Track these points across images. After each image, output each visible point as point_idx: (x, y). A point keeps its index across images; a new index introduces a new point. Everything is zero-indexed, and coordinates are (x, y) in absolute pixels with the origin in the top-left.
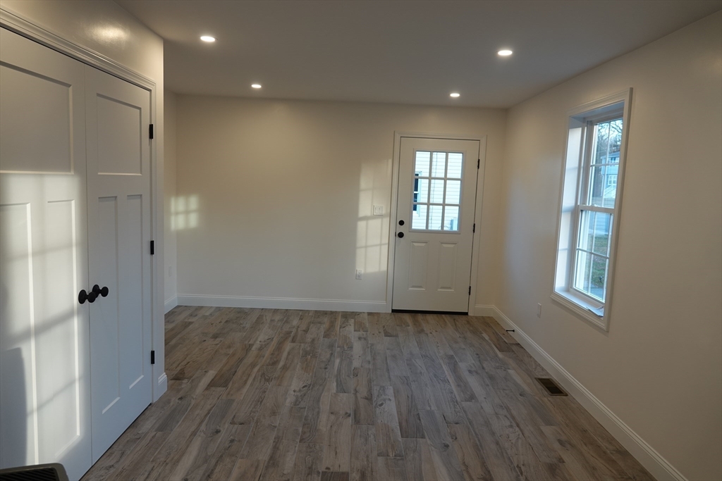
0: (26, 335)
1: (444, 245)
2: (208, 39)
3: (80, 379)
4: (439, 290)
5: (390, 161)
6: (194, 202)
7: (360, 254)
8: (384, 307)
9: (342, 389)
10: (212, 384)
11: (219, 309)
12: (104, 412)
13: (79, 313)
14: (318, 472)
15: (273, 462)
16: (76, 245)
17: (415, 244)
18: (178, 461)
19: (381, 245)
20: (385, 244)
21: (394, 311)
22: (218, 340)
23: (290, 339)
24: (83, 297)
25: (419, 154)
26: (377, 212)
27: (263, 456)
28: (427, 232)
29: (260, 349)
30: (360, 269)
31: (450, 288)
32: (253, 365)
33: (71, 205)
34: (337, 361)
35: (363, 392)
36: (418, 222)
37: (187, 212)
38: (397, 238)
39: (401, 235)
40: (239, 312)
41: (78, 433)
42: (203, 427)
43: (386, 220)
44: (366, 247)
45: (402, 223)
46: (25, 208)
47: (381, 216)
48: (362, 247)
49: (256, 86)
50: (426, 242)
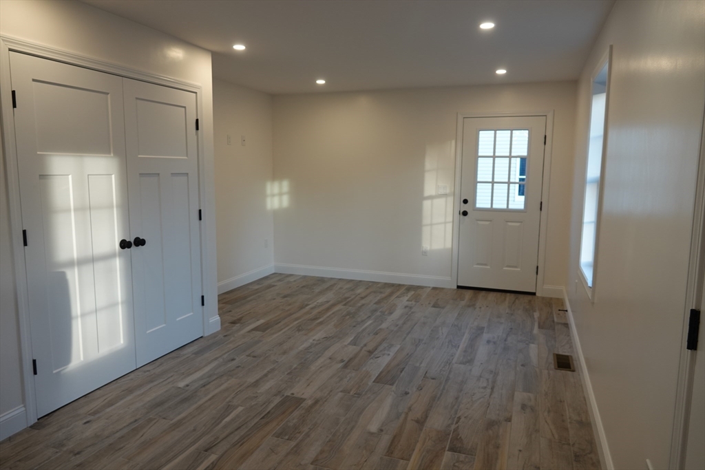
0: (71, 264)
1: (510, 224)
2: (239, 47)
3: (122, 303)
4: (505, 268)
5: (453, 142)
6: (285, 185)
7: (426, 231)
8: (449, 283)
9: (354, 343)
10: (256, 329)
11: (305, 277)
12: (148, 332)
13: (120, 255)
14: (283, 395)
15: (256, 384)
16: (117, 207)
17: (479, 222)
18: (191, 374)
19: (445, 223)
20: (449, 222)
21: (459, 287)
22: (286, 299)
23: (344, 303)
24: (124, 244)
25: (483, 134)
26: (442, 191)
27: (251, 380)
28: (492, 211)
29: (312, 308)
30: (426, 245)
31: (516, 267)
32: (296, 319)
33: (111, 178)
34: (370, 322)
35: (370, 347)
36: (482, 201)
37: (281, 194)
38: (462, 216)
39: (465, 213)
40: (318, 280)
41: (122, 342)
42: (225, 356)
43: (450, 199)
44: (431, 225)
45: (465, 201)
46: (68, 178)
47: (445, 195)
48: (427, 225)
49: (321, 82)
50: (491, 221)
